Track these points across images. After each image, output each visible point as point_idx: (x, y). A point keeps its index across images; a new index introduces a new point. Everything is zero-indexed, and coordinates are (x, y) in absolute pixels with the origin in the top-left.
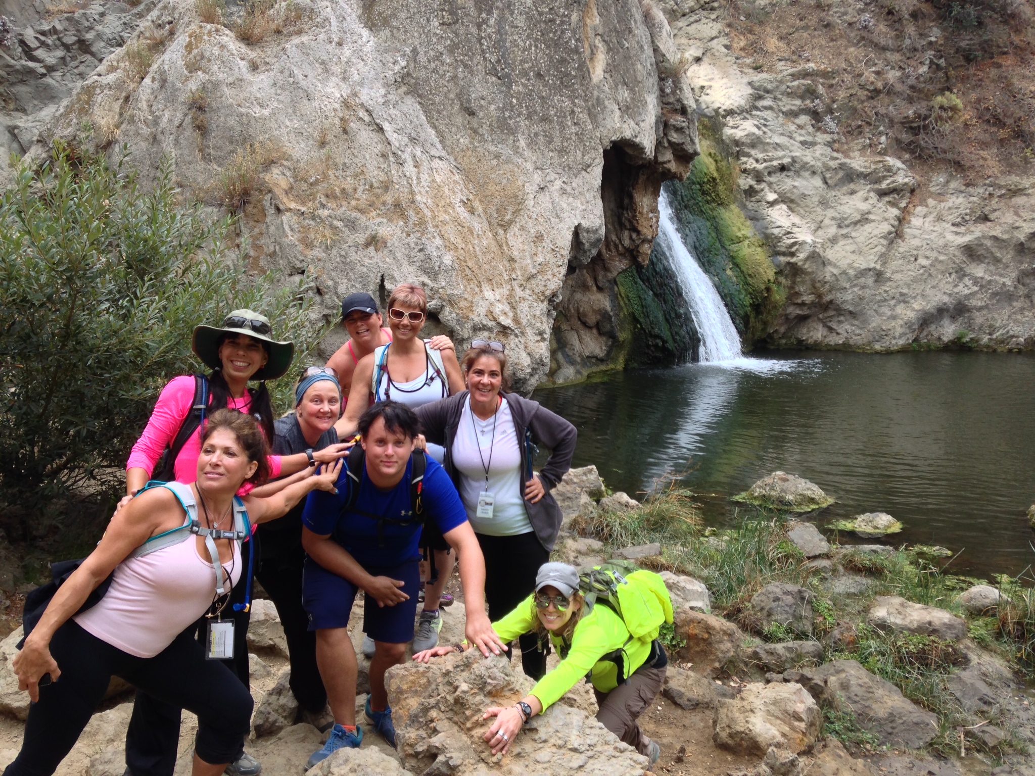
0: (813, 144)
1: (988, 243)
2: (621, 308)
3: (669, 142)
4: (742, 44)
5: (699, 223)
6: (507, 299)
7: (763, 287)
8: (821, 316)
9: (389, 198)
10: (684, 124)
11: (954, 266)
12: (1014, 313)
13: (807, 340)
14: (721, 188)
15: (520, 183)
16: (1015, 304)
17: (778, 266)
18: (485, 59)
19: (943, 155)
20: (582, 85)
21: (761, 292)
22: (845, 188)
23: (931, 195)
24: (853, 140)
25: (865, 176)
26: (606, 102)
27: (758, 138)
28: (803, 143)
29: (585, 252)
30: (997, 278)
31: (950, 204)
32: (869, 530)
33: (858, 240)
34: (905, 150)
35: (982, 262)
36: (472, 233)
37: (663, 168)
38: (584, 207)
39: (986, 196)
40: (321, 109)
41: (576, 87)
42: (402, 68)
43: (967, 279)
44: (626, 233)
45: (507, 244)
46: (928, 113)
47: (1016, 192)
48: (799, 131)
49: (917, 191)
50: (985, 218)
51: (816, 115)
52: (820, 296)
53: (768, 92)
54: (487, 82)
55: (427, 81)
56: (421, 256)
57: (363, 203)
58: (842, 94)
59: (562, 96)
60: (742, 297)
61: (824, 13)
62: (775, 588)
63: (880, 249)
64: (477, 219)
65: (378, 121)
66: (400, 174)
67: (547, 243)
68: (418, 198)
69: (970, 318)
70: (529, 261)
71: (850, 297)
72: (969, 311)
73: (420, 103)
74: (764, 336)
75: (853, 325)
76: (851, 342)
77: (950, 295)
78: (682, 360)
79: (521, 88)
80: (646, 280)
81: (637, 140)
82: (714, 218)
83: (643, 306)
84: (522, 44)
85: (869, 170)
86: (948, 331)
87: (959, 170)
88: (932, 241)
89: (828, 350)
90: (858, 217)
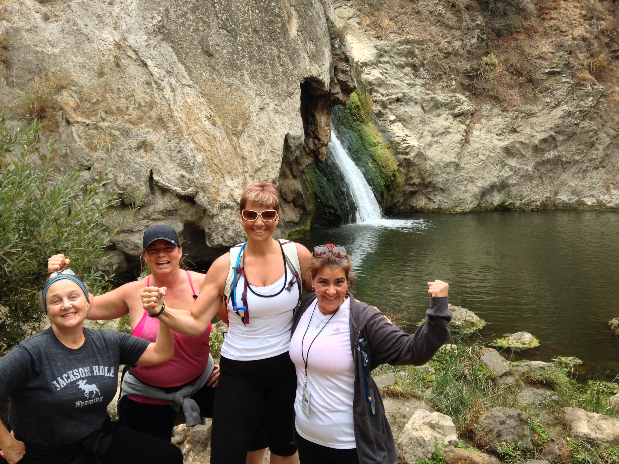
0: (414, 85)
1: (518, 146)
2: (307, 189)
3: (338, 80)
4: (368, 22)
5: (350, 134)
6: (242, 186)
7: (391, 174)
8: (424, 192)
9: (154, 114)
10: (347, 69)
11: (499, 159)
12: (533, 187)
13: (416, 206)
14: (362, 112)
15: (246, 105)
16: (533, 182)
17: (399, 161)
18: (218, 18)
19: (488, 93)
20: (284, 39)
21: (390, 177)
22: (435, 112)
23: (483, 117)
24: (437, 83)
25: (445, 105)
26: (300, 52)
27: (383, 81)
28: (409, 84)
29: (292, 152)
30: (523, 166)
31: (494, 122)
32: (520, 346)
33: (444, 144)
34: (466, 90)
35: (515, 157)
36: (215, 139)
37: (335, 97)
38: (290, 122)
39: (514, 117)
40: (99, 49)
41: (281, 40)
42: (159, 22)
43: (506, 167)
44: (311, 140)
45: (240, 147)
46: (478, 67)
47: (531, 115)
48: (406, 77)
49: (475, 115)
50: (515, 131)
51: (414, 67)
52: (423, 179)
53: (386, 52)
54: (220, 34)
55: (176, 31)
56: (179, 156)
57: (134, 117)
58: (429, 55)
59: (271, 46)
60: (379, 180)
61: (416, 5)
62: (499, 412)
63: (457, 150)
64: (217, 129)
65: (143, 59)
66: (161, 96)
67: (267, 146)
68: (175, 114)
69: (509, 191)
70: (255, 159)
71: (441, 179)
72: (508, 186)
73: (172, 47)
74: (392, 204)
75: (443, 197)
76: (442, 207)
77: (498, 177)
78: (346, 222)
79: (243, 39)
80: (322, 171)
81: (320, 78)
82: (359, 131)
83: (321, 188)
84: (242, 9)
85: (447, 102)
86: (497, 199)
87: (498, 101)
88: (486, 144)
89: (429, 212)
90: (443, 130)
